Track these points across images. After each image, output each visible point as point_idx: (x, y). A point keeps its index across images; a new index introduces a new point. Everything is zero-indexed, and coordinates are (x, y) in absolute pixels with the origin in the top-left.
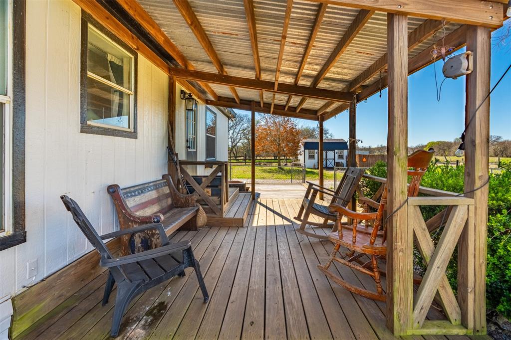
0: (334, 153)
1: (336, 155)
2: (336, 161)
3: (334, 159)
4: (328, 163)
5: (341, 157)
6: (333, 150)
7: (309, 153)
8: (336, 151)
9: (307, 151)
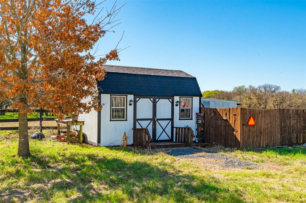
0: (172, 103)
1: (177, 109)
2: (175, 125)
3: (172, 119)
4: (159, 130)
5: (185, 114)
6: (170, 96)
7: (112, 105)
8: (177, 98)
9: (106, 98)
